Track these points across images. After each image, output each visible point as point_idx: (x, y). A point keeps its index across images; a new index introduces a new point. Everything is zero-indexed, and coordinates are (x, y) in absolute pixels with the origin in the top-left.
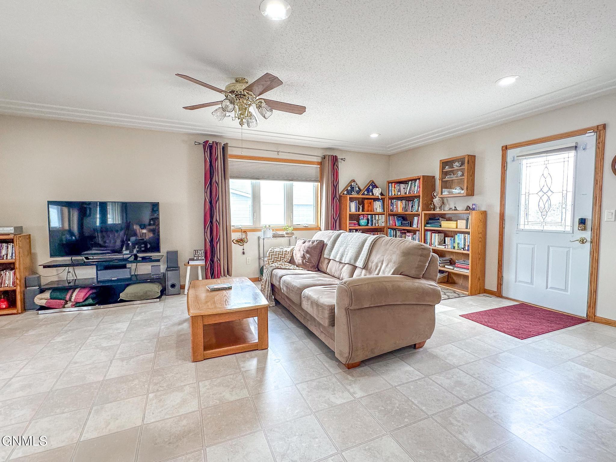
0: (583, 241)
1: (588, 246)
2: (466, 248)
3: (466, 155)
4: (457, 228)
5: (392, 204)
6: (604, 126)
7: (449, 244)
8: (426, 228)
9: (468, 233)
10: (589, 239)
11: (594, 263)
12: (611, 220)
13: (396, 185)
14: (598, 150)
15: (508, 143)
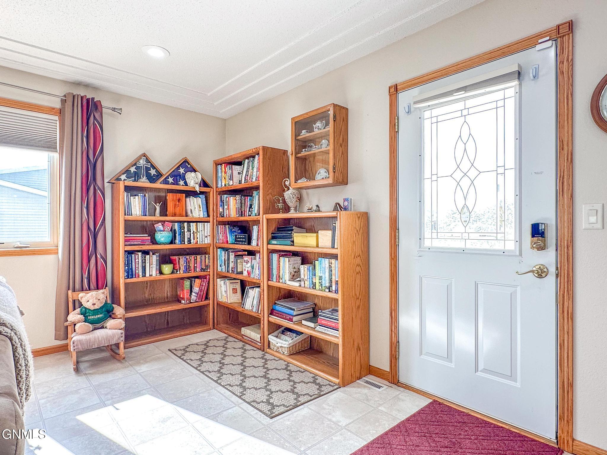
0: (541, 273)
1: (550, 281)
2: (334, 288)
3: (331, 104)
4: (317, 246)
5: (222, 201)
6: (570, 26)
7: (306, 278)
8: (271, 247)
9: (335, 257)
10: (552, 270)
11: (566, 320)
12: (596, 226)
13: (226, 168)
14: (560, 77)
15: (400, 78)
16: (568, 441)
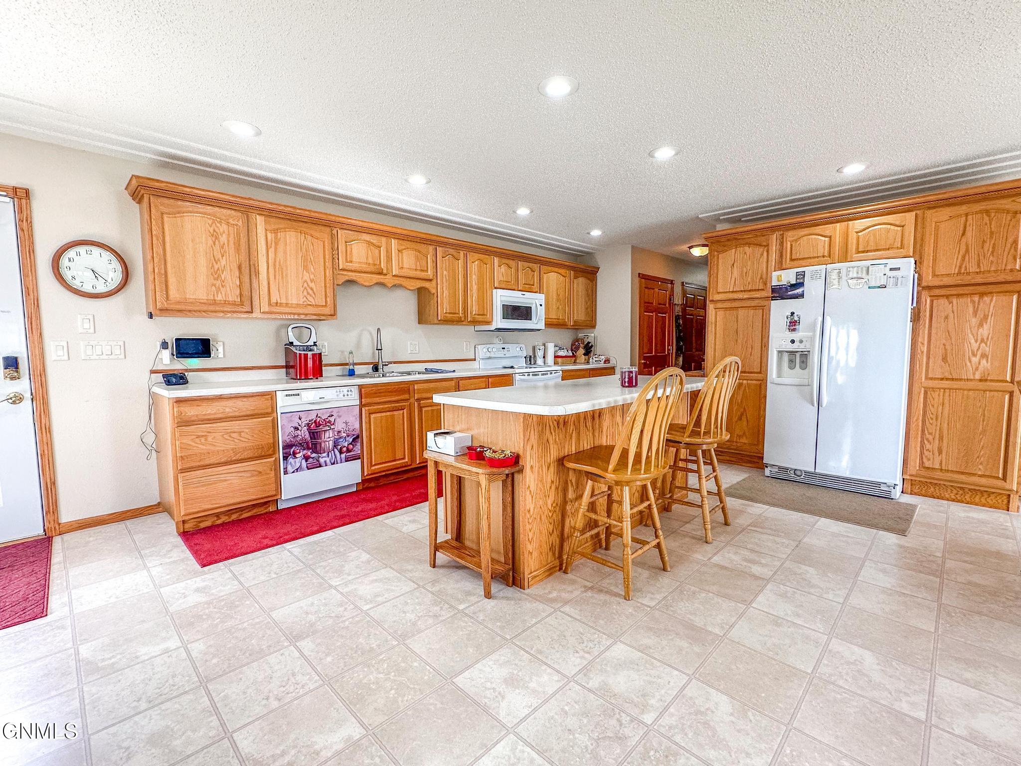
0: (17, 400)
1: (26, 406)
6: (27, 193)
10: (28, 395)
11: (44, 434)
12: (62, 358)
16: (55, 528)
